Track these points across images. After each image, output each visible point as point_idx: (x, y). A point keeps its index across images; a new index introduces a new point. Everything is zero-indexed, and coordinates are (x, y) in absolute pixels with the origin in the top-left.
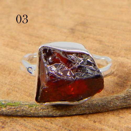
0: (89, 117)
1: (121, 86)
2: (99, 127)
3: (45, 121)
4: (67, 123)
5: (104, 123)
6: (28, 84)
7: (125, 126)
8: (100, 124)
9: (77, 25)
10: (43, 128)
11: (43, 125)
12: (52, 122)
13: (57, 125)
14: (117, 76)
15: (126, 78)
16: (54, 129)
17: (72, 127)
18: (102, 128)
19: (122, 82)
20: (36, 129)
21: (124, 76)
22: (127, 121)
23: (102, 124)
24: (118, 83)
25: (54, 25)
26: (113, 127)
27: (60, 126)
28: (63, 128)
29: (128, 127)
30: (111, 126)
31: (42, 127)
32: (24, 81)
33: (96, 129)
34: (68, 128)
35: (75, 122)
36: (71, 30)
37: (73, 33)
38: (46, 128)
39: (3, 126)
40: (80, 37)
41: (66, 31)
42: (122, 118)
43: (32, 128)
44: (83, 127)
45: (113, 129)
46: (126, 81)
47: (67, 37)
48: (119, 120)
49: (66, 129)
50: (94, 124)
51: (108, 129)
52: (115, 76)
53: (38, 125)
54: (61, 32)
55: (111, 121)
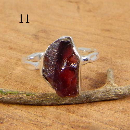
0: (76, 113)
1: (94, 87)
2: (86, 121)
3: (38, 116)
4: (58, 118)
5: (90, 118)
6: (11, 84)
7: (107, 119)
8: (87, 118)
9: (39, 32)
10: (39, 123)
11: (37, 120)
12: (45, 117)
13: (50, 120)
14: (88, 78)
15: (97, 81)
16: (49, 123)
17: (64, 121)
18: (89, 121)
19: (94, 84)
20: (32, 124)
21: (94, 79)
22: (108, 115)
23: (88, 118)
24: (91, 84)
25: (17, 31)
26: (98, 121)
27: (53, 121)
28: (56, 122)
29: (111, 121)
30: (97, 120)
31: (37, 121)
32: (6, 82)
33: (85, 123)
34: (61, 122)
35: (64, 117)
36: (34, 37)
37: (38, 39)
38: (41, 123)
39: (1, 121)
40: (45, 43)
41: (30, 36)
42: (103, 113)
43: (29, 123)
44: (73, 121)
45: (98, 122)
46: (97, 83)
47: (33, 42)
48: (101, 115)
49: (59, 123)
50: (82, 118)
51: (94, 122)
52: (87, 79)
53: (33, 120)
54: (26, 37)
55: (95, 116)
